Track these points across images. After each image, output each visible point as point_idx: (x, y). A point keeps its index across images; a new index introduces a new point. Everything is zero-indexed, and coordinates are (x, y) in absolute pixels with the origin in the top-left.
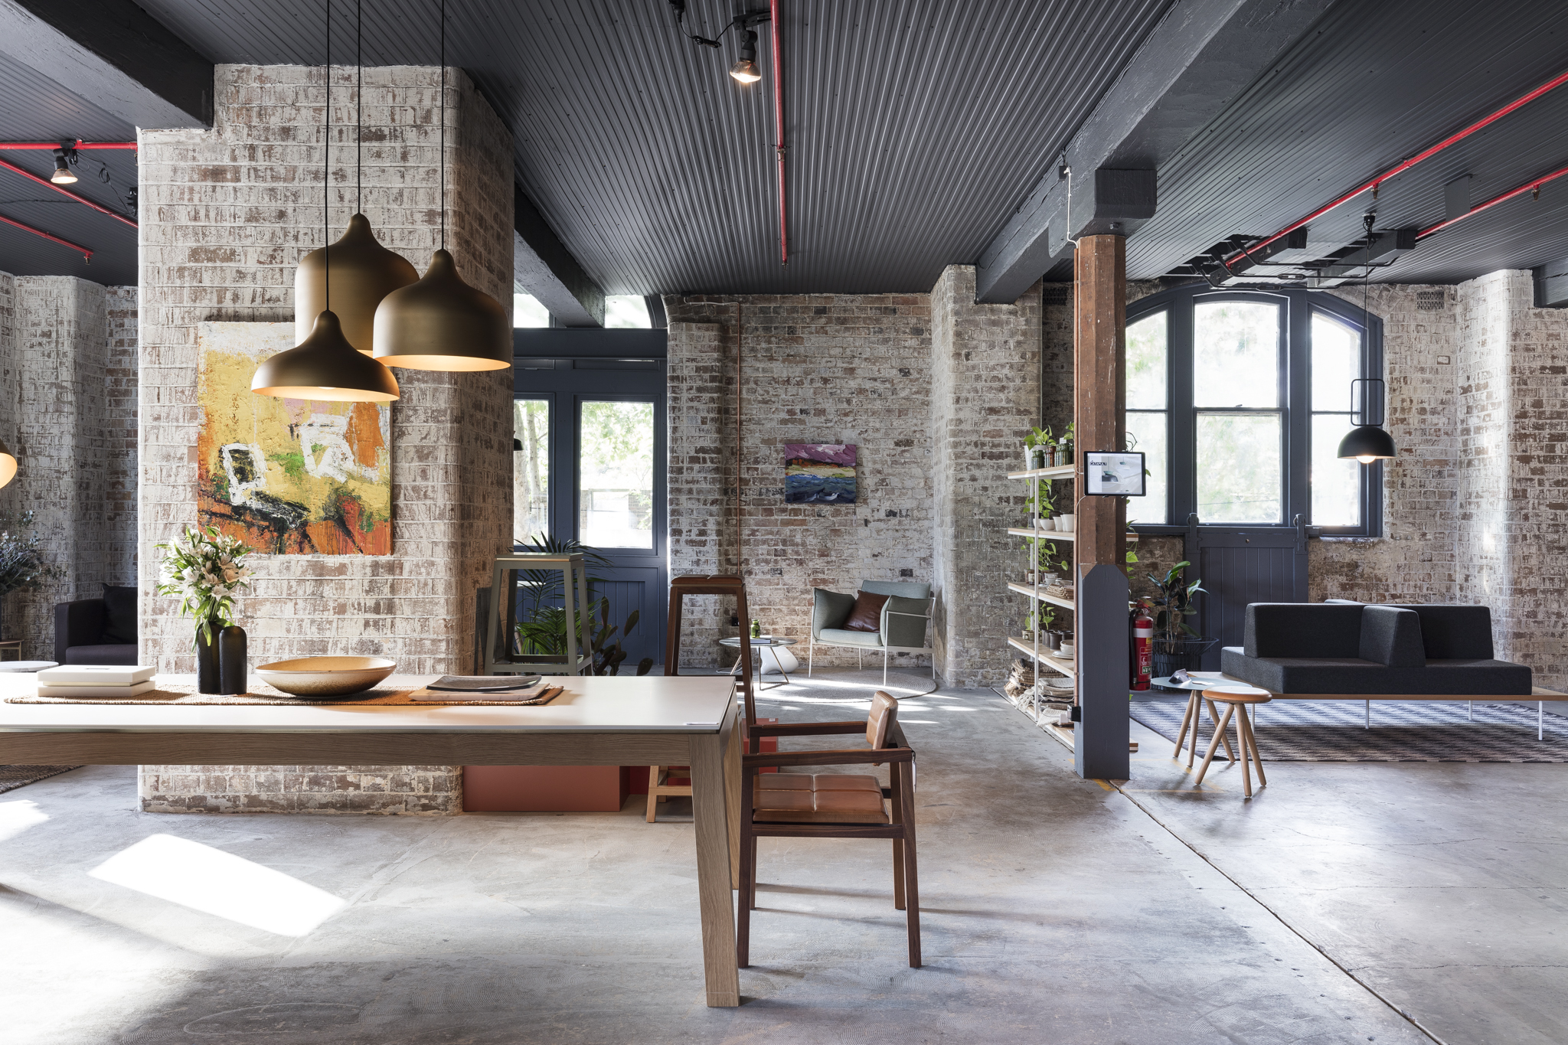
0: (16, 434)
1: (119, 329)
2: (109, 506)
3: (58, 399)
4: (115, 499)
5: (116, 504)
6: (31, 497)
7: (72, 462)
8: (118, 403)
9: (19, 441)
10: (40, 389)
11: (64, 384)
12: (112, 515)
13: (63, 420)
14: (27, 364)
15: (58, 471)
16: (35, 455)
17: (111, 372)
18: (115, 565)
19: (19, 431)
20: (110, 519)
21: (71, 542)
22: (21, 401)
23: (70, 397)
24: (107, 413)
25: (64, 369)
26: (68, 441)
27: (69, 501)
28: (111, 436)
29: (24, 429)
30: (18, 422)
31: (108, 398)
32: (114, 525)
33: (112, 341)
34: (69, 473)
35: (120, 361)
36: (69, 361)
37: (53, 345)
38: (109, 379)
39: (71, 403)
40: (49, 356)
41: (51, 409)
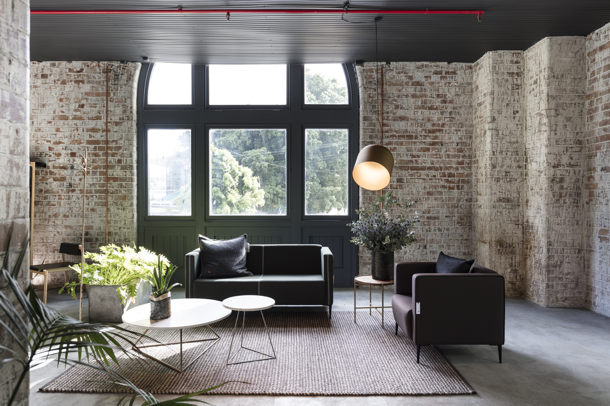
0: (524, 150)
1: (592, 64)
2: (585, 193)
3: (540, 123)
4: (589, 189)
5: (590, 192)
6: (529, 189)
7: (545, 164)
8: (592, 118)
9: (525, 155)
10: (533, 118)
11: (542, 112)
12: (588, 200)
13: (542, 137)
14: (528, 104)
15: (539, 171)
16: (531, 161)
17: (588, 97)
18: (589, 237)
19: (526, 149)
20: (587, 203)
21: (544, 219)
22: (526, 128)
23: (545, 120)
24: (586, 127)
25: (542, 102)
26: (544, 150)
27: (543, 191)
28: (588, 143)
29: (527, 146)
30: (525, 142)
31: (587, 116)
32: (589, 207)
33: (589, 74)
34: (544, 172)
35: (593, 87)
36: (544, 96)
37: (538, 87)
38: (587, 102)
39: (545, 124)
40: (536, 96)
41: (537, 131)
